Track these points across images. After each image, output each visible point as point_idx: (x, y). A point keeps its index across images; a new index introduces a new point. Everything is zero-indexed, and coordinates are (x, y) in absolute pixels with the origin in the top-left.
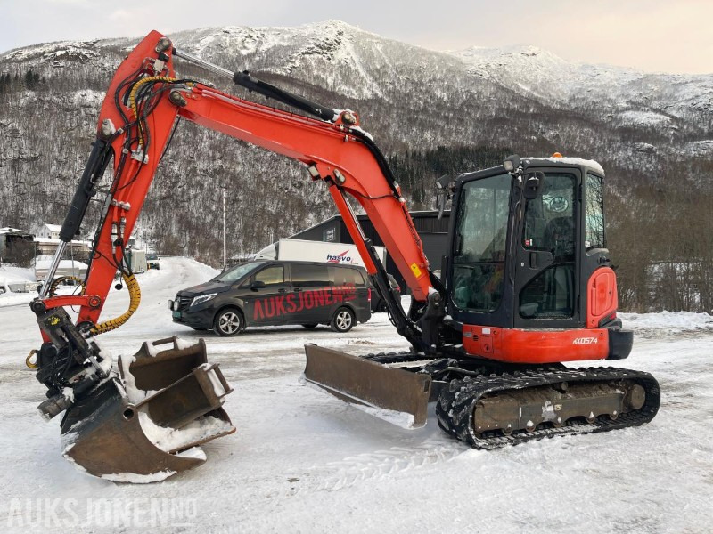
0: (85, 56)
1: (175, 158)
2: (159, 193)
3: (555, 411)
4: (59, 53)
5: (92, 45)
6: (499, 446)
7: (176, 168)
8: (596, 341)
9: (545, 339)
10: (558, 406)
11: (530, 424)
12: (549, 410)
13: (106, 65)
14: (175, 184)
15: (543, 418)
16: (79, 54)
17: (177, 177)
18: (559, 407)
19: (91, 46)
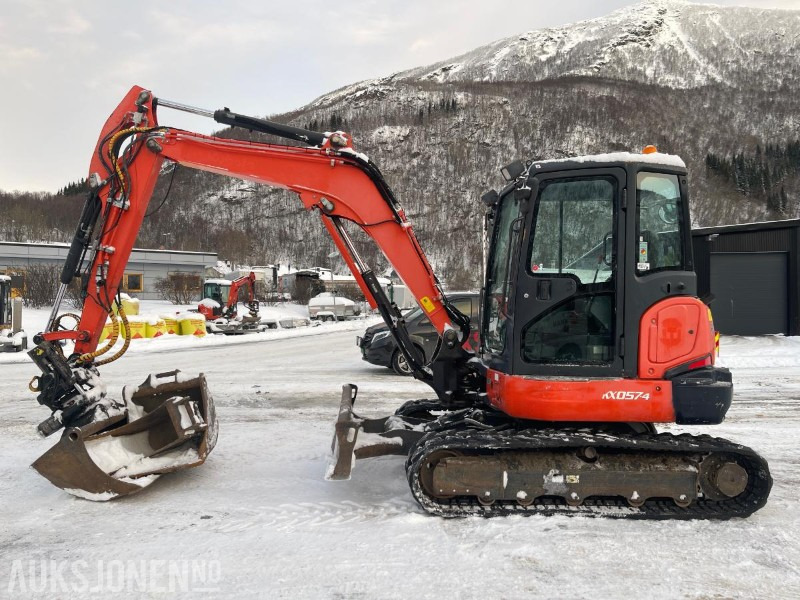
0: (382, 93)
1: (467, 185)
2: (450, 225)
3: (565, 483)
4: (358, 94)
5: (390, 80)
6: (458, 516)
7: (468, 196)
8: (647, 397)
9: (550, 390)
10: (572, 477)
11: (522, 495)
12: (555, 480)
13: (402, 98)
14: (467, 214)
15: (546, 491)
16: (376, 92)
17: (470, 205)
18: (575, 479)
19: (388, 82)
